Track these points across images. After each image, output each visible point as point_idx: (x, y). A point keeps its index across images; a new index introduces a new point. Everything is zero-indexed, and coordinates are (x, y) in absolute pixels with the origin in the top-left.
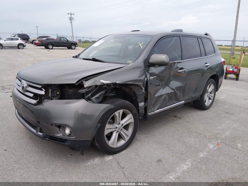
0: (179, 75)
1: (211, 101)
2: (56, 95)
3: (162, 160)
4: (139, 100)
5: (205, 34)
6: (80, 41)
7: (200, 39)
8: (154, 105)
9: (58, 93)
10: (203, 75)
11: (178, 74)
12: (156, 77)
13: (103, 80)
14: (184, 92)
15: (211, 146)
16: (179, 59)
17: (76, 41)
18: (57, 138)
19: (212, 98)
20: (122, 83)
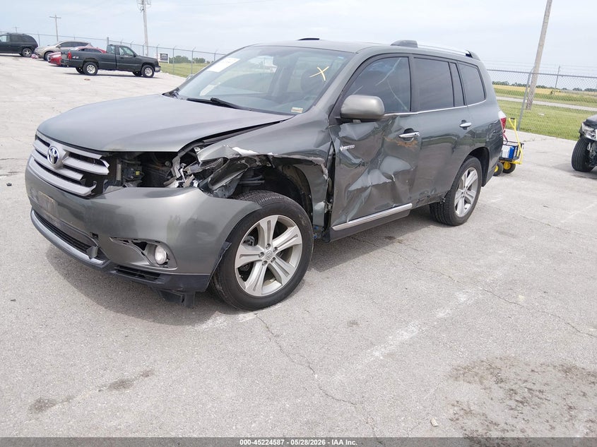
0: (403, 145)
1: (468, 206)
2: (132, 177)
3: (359, 322)
4: (313, 196)
5: (467, 55)
6: (164, 57)
7: (453, 66)
8: (346, 210)
9: (137, 173)
10: (455, 147)
11: (400, 143)
12: (352, 146)
13: (239, 148)
14: (411, 184)
15: (462, 298)
16: (406, 108)
17: (155, 57)
18: (137, 270)
19: (472, 201)
20: (280, 156)
